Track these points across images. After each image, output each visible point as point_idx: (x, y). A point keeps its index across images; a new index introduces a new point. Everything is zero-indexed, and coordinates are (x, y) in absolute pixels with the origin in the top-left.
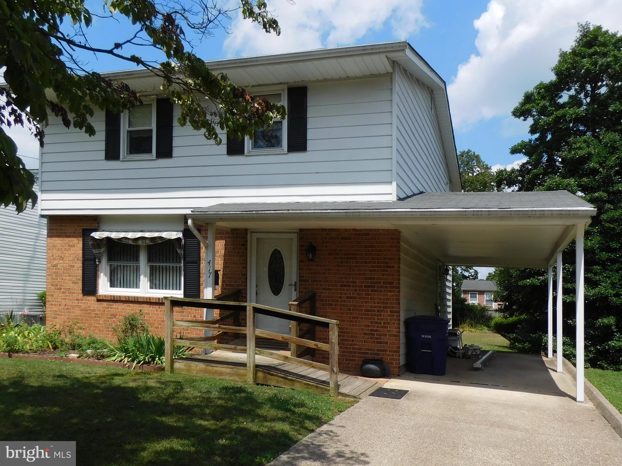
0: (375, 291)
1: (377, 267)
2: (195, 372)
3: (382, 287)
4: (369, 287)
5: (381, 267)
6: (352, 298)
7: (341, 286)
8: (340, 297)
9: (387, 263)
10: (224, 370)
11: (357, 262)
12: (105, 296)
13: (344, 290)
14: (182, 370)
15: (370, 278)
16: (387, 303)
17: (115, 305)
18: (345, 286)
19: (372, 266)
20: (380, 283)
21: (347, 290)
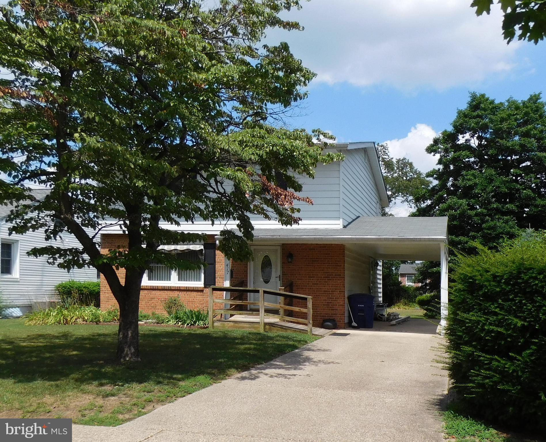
0: (330, 280)
1: (331, 266)
2: (227, 327)
3: (334, 277)
4: (326, 277)
5: (333, 266)
6: (316, 284)
7: (309, 277)
8: (308, 284)
9: (337, 263)
10: (245, 325)
11: (319, 263)
13: (310, 279)
14: (219, 326)
15: (327, 273)
16: (337, 287)
18: (311, 277)
19: (327, 266)
20: (333, 275)
21: (312, 280)
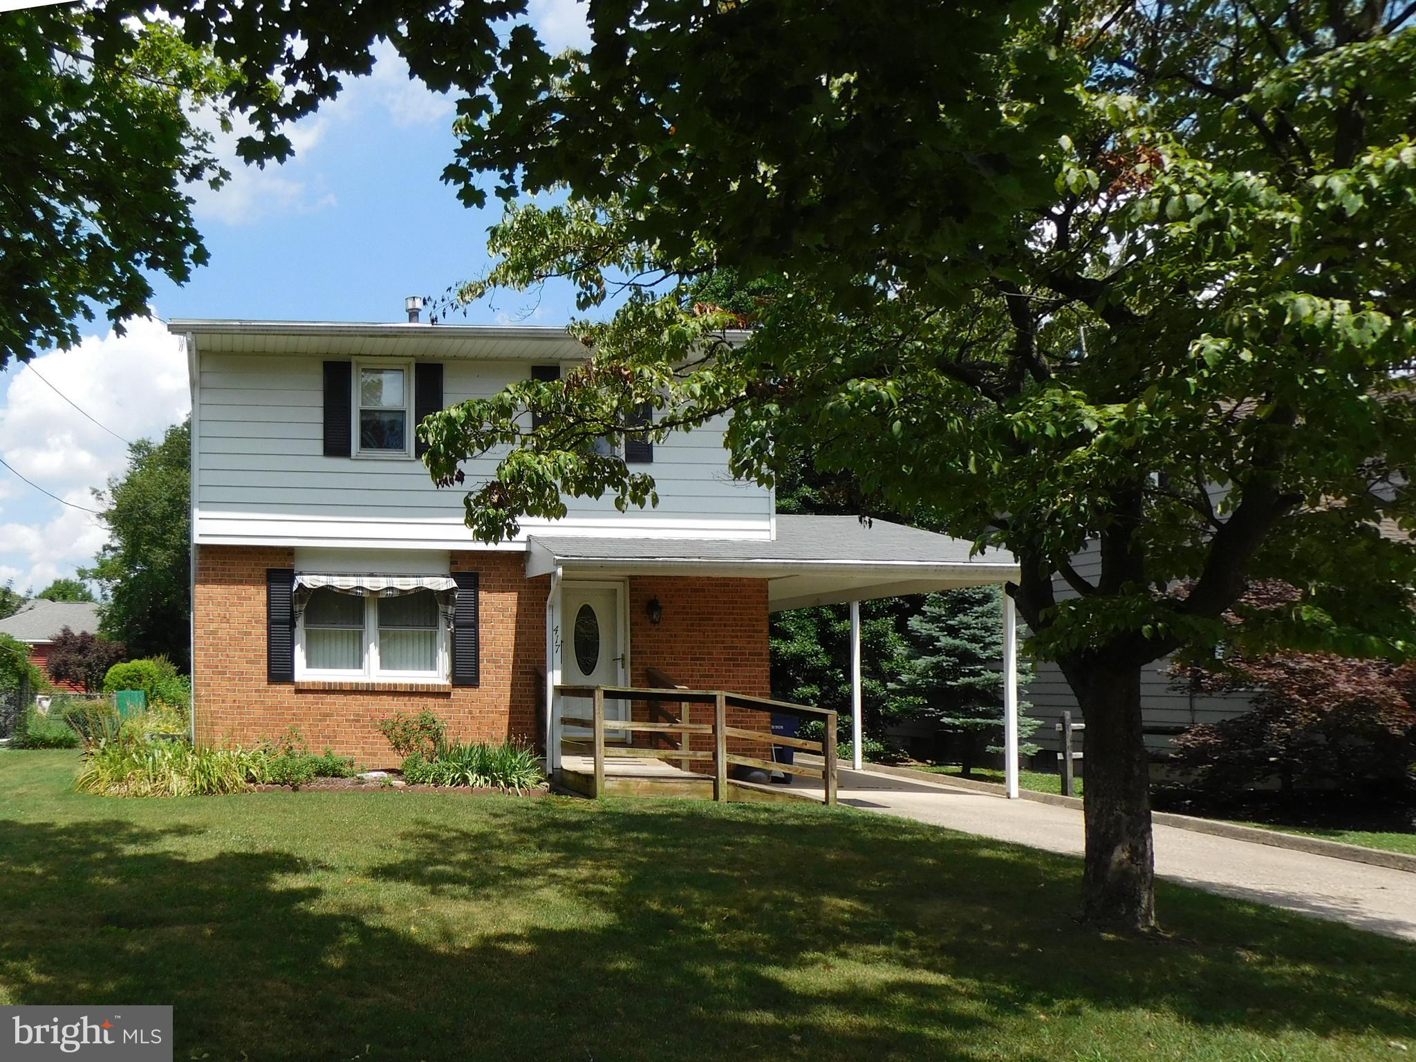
0: (738, 665)
1: (740, 631)
3: (747, 660)
4: (731, 659)
5: (745, 631)
6: (707, 676)
7: (692, 659)
8: (692, 676)
9: (754, 626)
11: (714, 625)
12: (314, 683)
13: (696, 665)
15: (732, 648)
16: (755, 683)
17: (330, 699)
18: (698, 659)
19: (733, 631)
20: (744, 654)
21: (700, 665)
